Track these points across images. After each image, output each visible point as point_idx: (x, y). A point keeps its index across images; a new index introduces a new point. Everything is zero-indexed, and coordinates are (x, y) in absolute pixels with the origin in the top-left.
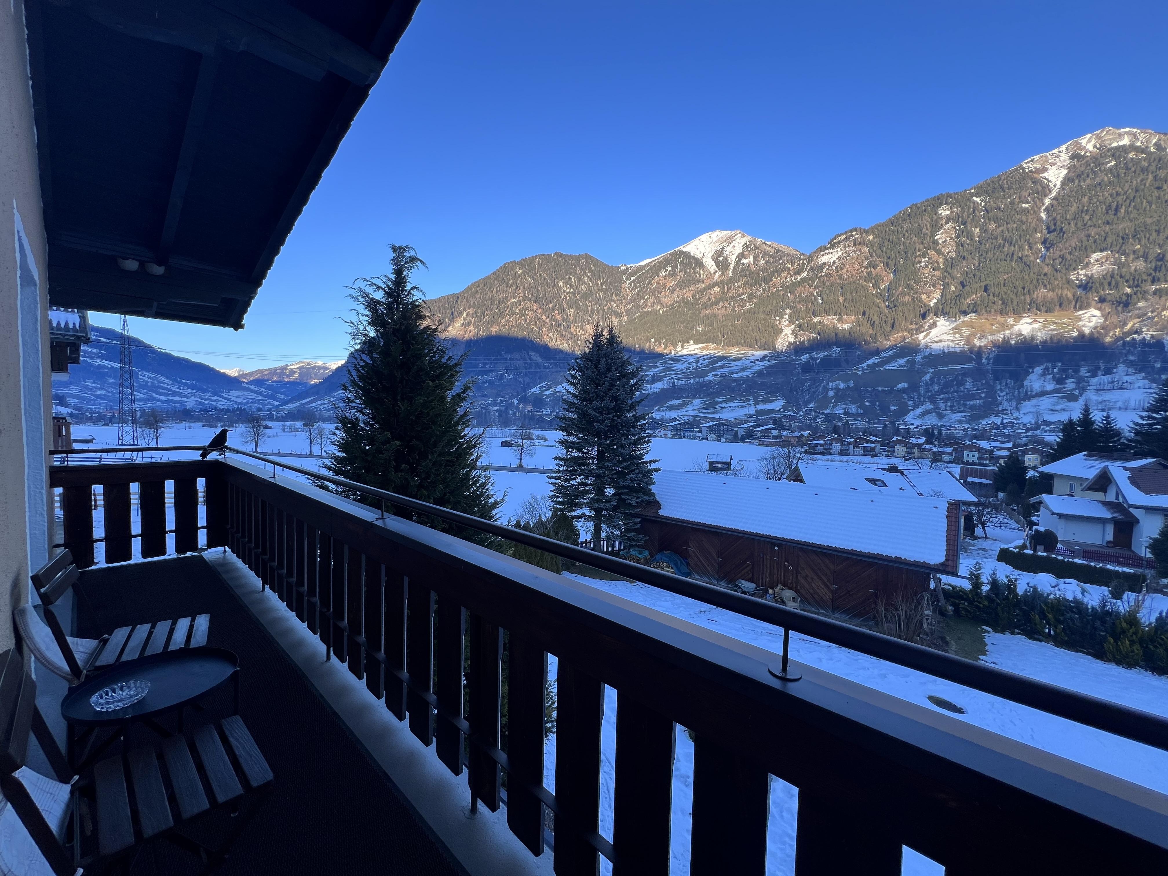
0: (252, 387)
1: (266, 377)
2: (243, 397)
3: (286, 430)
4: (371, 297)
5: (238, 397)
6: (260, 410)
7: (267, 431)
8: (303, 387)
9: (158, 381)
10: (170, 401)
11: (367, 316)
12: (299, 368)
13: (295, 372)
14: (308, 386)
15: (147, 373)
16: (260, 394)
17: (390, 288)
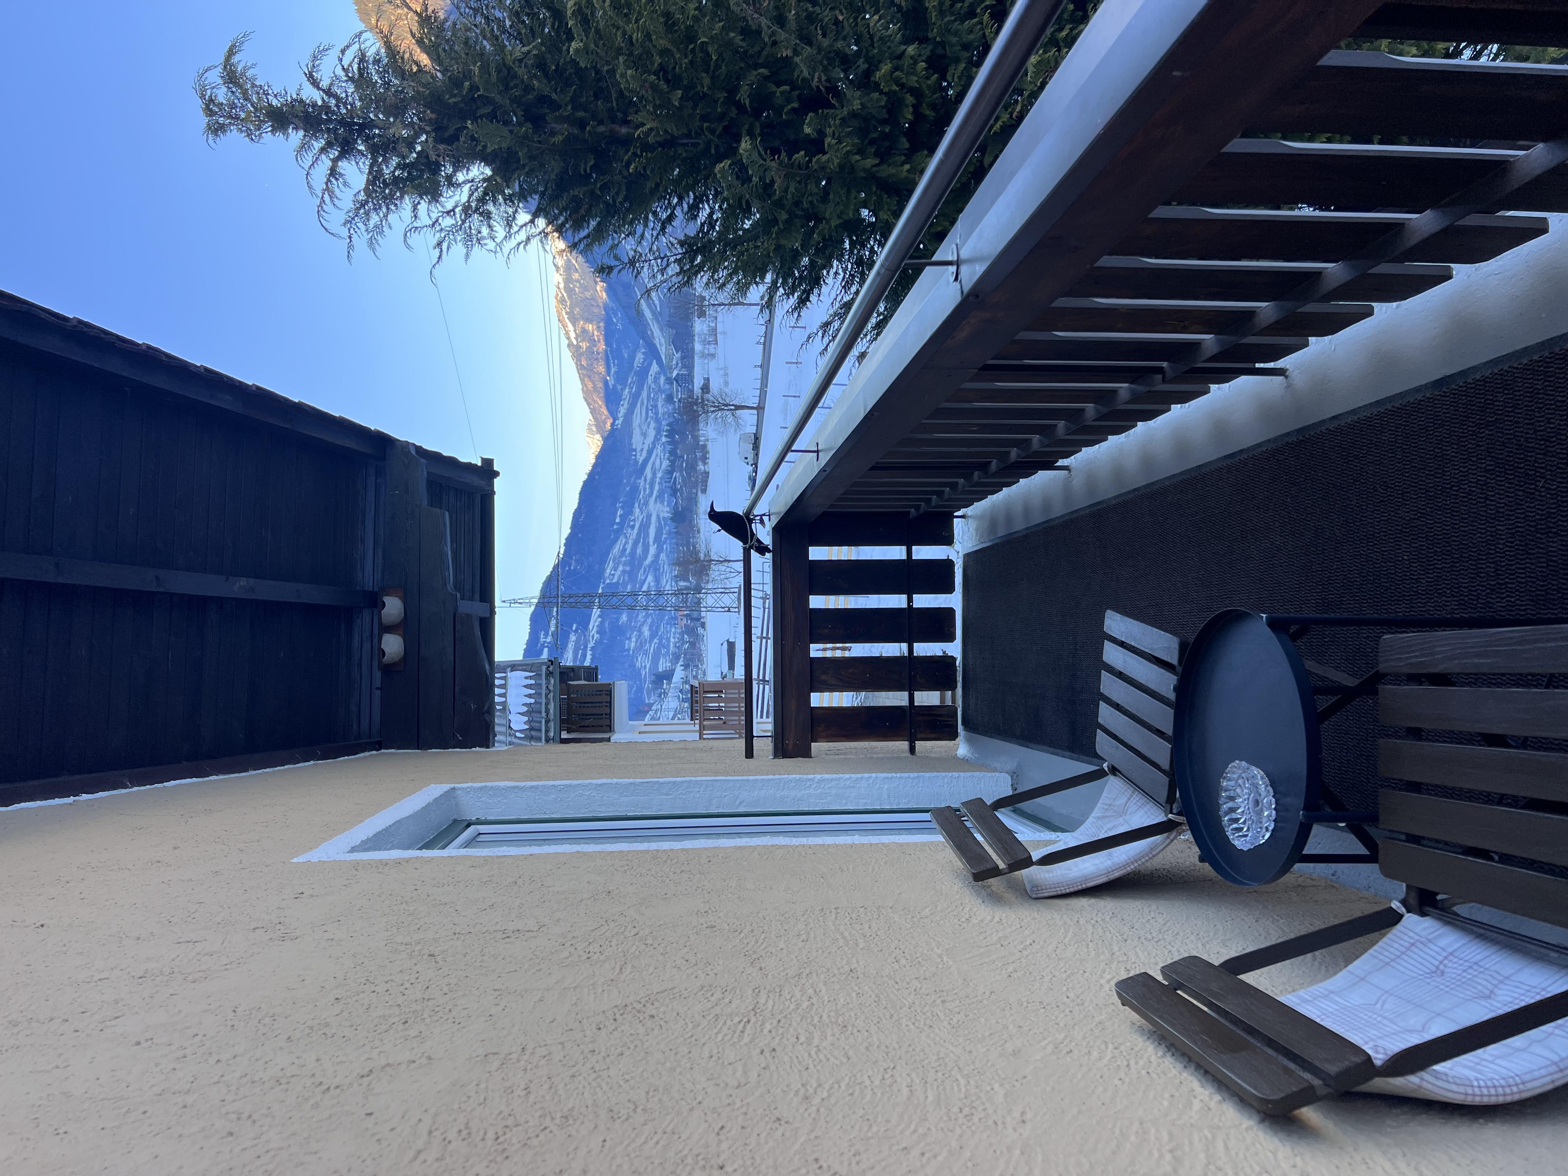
0: (622, 411)
1: (600, 385)
2: (645, 428)
3: (712, 351)
4: (362, 197)
5: (644, 435)
6: (669, 399)
7: (714, 386)
8: (616, 315)
9: (621, 557)
10: (657, 539)
11: (415, 208)
12: (574, 321)
13: (584, 331)
14: (611, 305)
15: (608, 571)
16: (635, 397)
17: (329, 145)
